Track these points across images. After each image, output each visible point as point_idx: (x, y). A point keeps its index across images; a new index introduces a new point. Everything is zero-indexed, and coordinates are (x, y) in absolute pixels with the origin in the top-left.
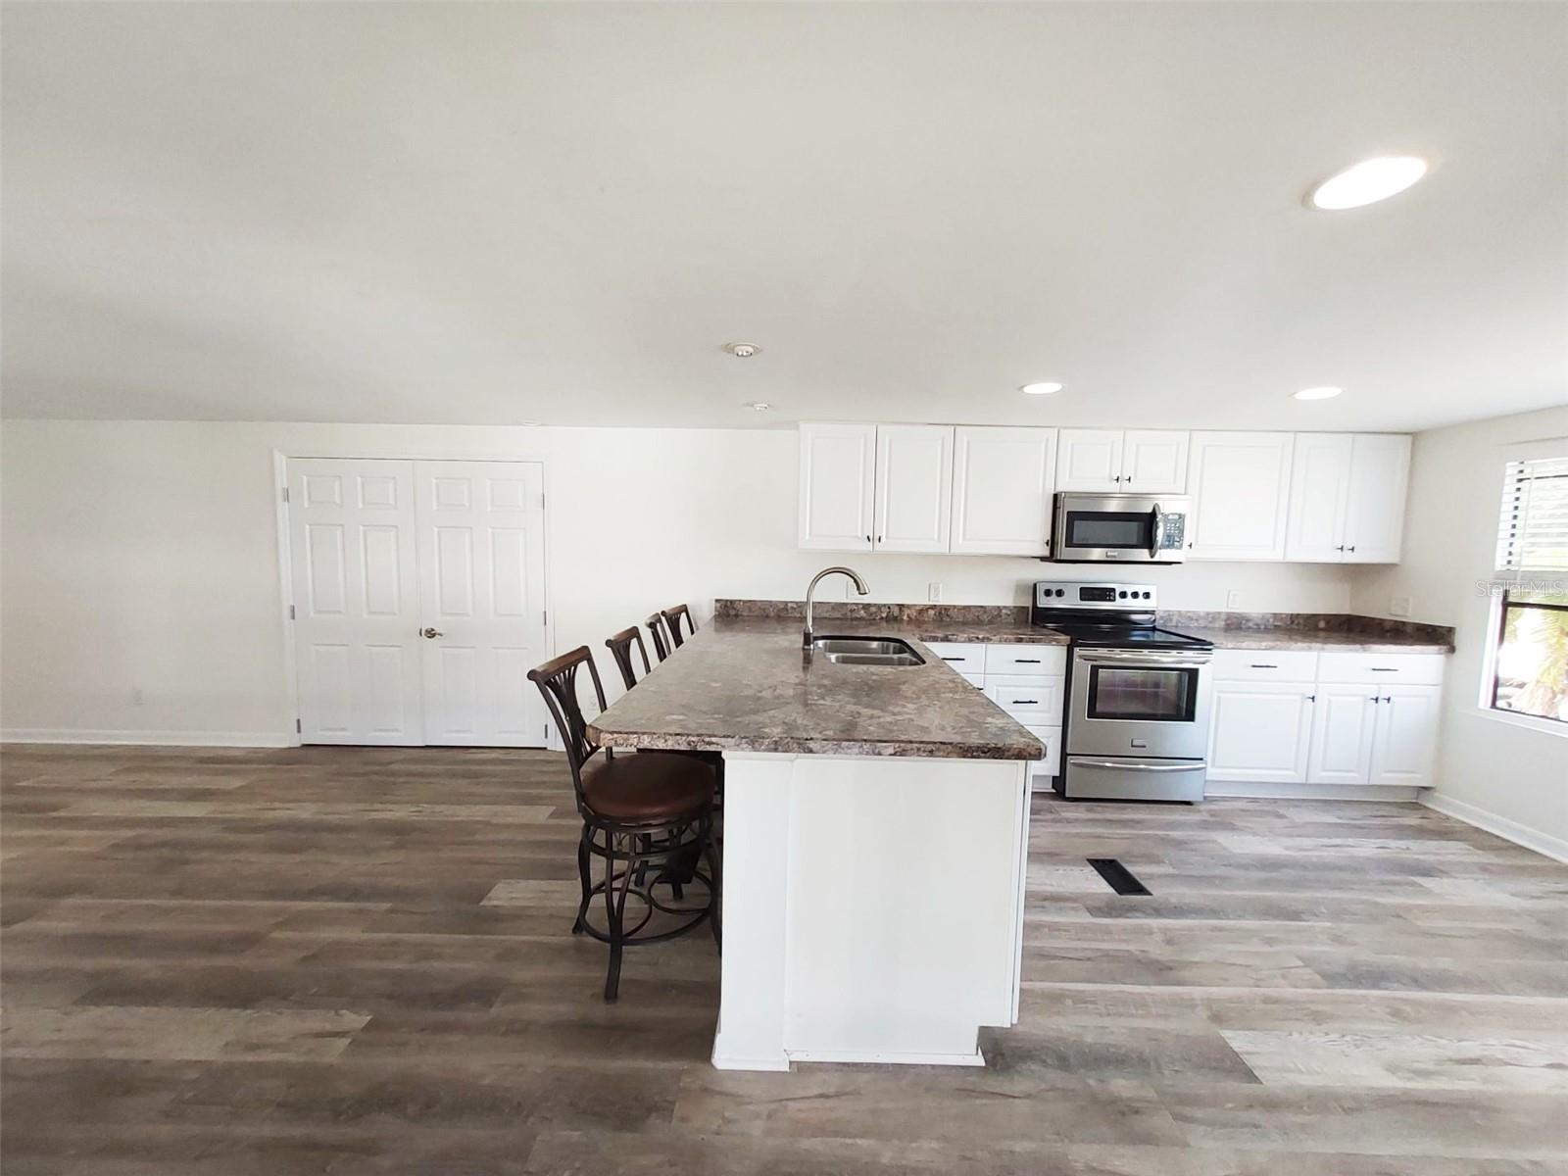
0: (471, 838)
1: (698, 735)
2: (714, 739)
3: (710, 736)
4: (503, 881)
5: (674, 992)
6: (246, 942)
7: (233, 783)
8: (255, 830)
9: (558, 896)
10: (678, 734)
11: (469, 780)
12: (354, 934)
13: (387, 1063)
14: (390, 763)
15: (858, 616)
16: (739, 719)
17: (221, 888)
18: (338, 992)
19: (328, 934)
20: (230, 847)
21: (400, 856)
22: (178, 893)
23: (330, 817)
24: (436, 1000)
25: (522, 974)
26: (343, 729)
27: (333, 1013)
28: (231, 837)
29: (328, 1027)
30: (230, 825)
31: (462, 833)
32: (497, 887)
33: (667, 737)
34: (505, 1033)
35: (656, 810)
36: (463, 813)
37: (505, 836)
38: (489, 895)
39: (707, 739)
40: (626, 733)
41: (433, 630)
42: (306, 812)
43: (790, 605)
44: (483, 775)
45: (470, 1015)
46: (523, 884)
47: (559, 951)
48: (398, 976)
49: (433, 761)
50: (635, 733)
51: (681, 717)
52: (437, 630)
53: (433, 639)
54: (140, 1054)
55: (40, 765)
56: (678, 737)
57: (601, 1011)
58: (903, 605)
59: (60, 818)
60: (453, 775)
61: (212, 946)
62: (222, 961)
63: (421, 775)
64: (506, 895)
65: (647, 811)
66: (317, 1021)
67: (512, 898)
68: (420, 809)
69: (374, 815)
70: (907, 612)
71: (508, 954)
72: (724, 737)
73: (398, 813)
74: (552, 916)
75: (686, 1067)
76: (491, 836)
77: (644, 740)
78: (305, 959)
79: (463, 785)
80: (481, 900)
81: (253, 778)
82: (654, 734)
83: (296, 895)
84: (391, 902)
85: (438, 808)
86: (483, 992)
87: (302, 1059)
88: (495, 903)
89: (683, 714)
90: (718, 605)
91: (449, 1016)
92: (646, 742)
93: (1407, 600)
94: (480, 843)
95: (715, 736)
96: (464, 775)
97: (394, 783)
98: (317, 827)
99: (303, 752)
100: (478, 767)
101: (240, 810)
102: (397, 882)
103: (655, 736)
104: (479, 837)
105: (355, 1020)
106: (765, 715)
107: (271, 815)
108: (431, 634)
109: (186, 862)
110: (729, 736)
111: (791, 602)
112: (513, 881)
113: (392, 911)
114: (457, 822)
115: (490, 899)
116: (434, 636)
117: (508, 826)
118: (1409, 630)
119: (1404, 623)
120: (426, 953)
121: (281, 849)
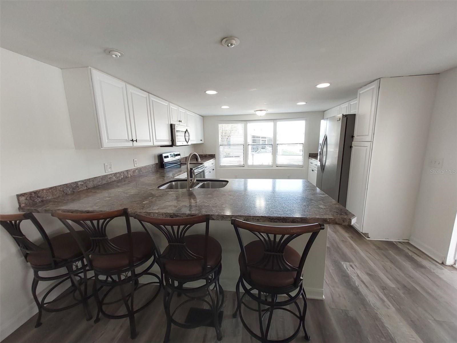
15: (113, 180)
43: (79, 183)
58: (128, 170)
70: (129, 173)
93: (206, 150)
111: (80, 181)
118: (208, 156)
119: (206, 155)
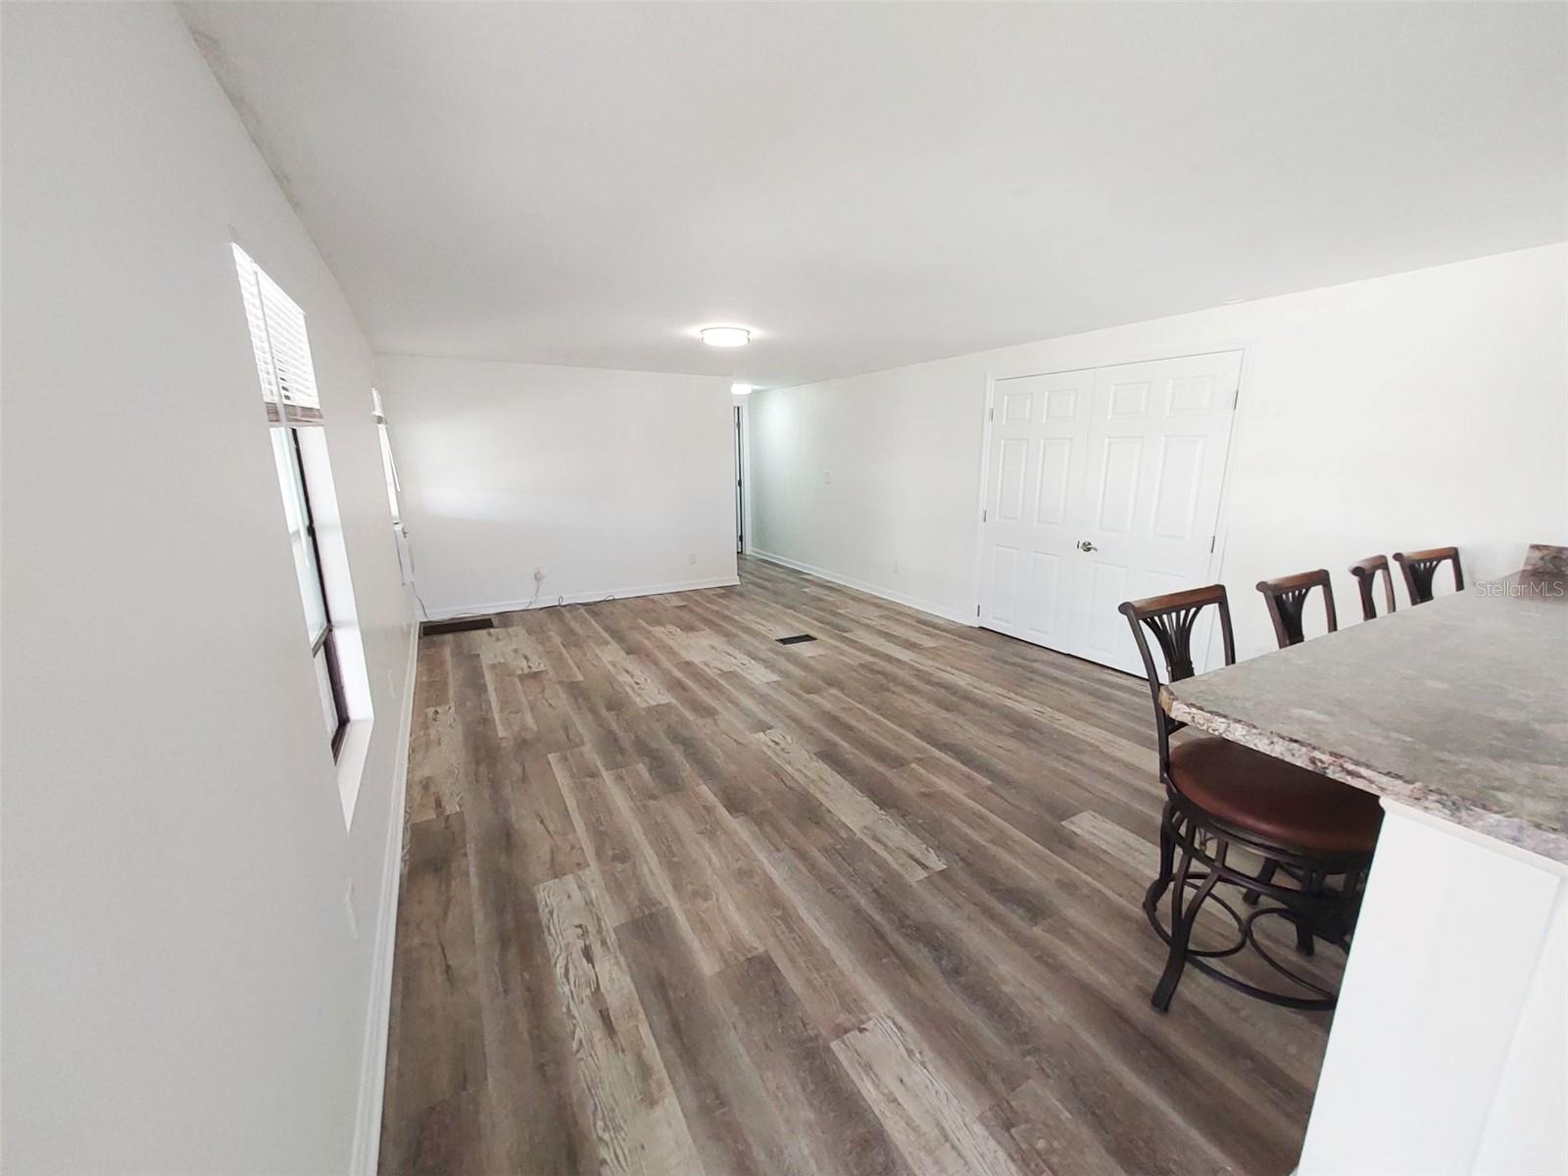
0: (1075, 756)
1: (1332, 754)
2: (1363, 771)
3: (1357, 763)
4: (1090, 812)
5: (1249, 1063)
6: (898, 762)
7: (929, 643)
8: (929, 682)
9: (1142, 857)
10: (1296, 741)
11: (1095, 700)
12: (957, 792)
13: (943, 912)
14: (1035, 661)
16: (1446, 756)
17: (900, 717)
18: (932, 831)
19: (943, 784)
20: (912, 689)
21: (1012, 744)
22: (878, 709)
23: (976, 691)
24: (993, 886)
25: (1075, 913)
26: (1007, 622)
27: (925, 846)
28: (915, 682)
29: (918, 855)
30: (919, 674)
31: (1068, 748)
32: (1082, 814)
33: (1275, 739)
34: (1039, 959)
35: (1265, 827)
36: (1078, 729)
37: (1109, 768)
38: (1073, 819)
39: (1351, 767)
40: (1211, 713)
41: (1089, 544)
42: (962, 681)
44: (1108, 698)
45: (1016, 918)
46: (1109, 825)
47: (1122, 916)
48: (975, 848)
49: (1068, 670)
50: (1225, 717)
51: (1321, 717)
52: (1093, 545)
53: (1087, 553)
54: (827, 804)
55: (851, 602)
56: (1295, 745)
57: (1142, 1012)
59: (847, 638)
60: (1082, 690)
61: (881, 754)
62: (881, 768)
63: (1056, 680)
64: (1086, 826)
65: (1250, 821)
66: (914, 845)
67: (1093, 834)
68: (1042, 710)
69: (1008, 703)
71: (1068, 886)
72: (1388, 774)
73: (1025, 707)
74: (1126, 875)
75: (1229, 1168)
76: (1096, 763)
77: (1236, 730)
78: (924, 795)
79: (1087, 702)
80: (1063, 820)
81: (941, 643)
82: (1255, 727)
83: (935, 743)
84: (991, 780)
85: (1057, 715)
86: (1035, 908)
87: (896, 867)
88: (1074, 829)
89: (1330, 714)
90: (1538, 554)
91: (1000, 908)
92: (1238, 734)
94: (1083, 764)
95: (1368, 767)
96: (1093, 693)
97: (1031, 680)
98: (967, 697)
99: (980, 632)
100: (1109, 690)
101: (927, 664)
102: (1001, 766)
103: (1254, 731)
104: (1085, 758)
105: (937, 864)
106: (1527, 768)
107: (944, 675)
108: (1087, 548)
109: (888, 690)
110: (1398, 777)
112: (1099, 817)
113: (990, 789)
114: (1068, 734)
115: (1073, 823)
116: (1089, 549)
117: (1114, 760)
120: (1001, 840)
121: (940, 704)
